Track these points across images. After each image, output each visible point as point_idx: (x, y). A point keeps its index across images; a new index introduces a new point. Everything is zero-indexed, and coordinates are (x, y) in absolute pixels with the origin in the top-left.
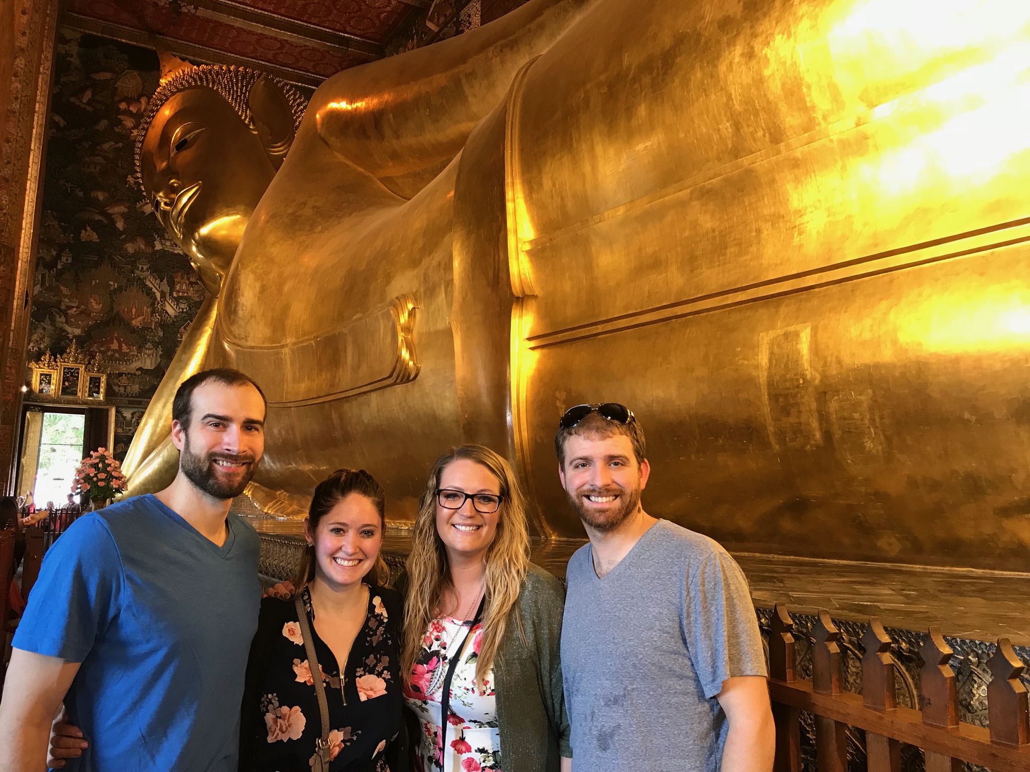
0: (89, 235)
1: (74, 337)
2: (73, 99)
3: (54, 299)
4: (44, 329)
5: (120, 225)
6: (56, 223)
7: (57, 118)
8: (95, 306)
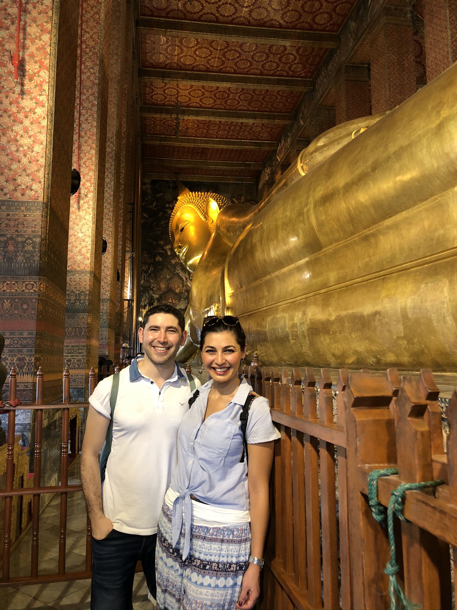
0: (159, 259)
1: (156, 298)
2: (150, 206)
3: (148, 285)
4: (146, 296)
5: (169, 253)
6: (147, 255)
7: (145, 215)
8: (163, 286)
